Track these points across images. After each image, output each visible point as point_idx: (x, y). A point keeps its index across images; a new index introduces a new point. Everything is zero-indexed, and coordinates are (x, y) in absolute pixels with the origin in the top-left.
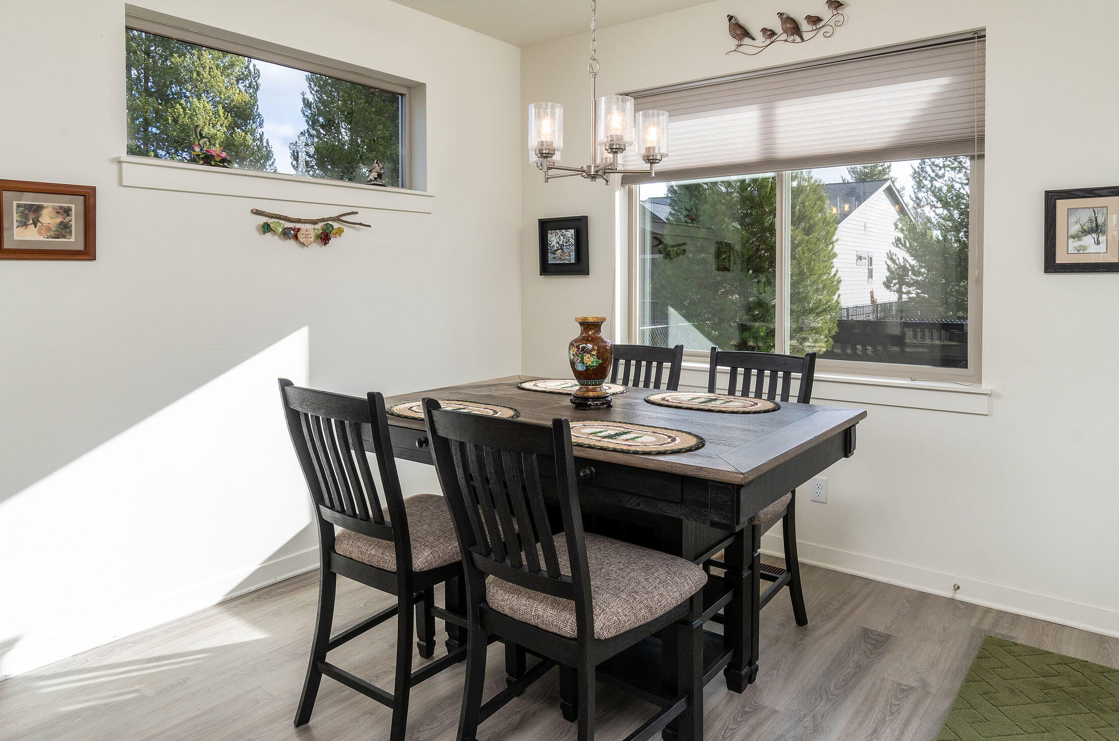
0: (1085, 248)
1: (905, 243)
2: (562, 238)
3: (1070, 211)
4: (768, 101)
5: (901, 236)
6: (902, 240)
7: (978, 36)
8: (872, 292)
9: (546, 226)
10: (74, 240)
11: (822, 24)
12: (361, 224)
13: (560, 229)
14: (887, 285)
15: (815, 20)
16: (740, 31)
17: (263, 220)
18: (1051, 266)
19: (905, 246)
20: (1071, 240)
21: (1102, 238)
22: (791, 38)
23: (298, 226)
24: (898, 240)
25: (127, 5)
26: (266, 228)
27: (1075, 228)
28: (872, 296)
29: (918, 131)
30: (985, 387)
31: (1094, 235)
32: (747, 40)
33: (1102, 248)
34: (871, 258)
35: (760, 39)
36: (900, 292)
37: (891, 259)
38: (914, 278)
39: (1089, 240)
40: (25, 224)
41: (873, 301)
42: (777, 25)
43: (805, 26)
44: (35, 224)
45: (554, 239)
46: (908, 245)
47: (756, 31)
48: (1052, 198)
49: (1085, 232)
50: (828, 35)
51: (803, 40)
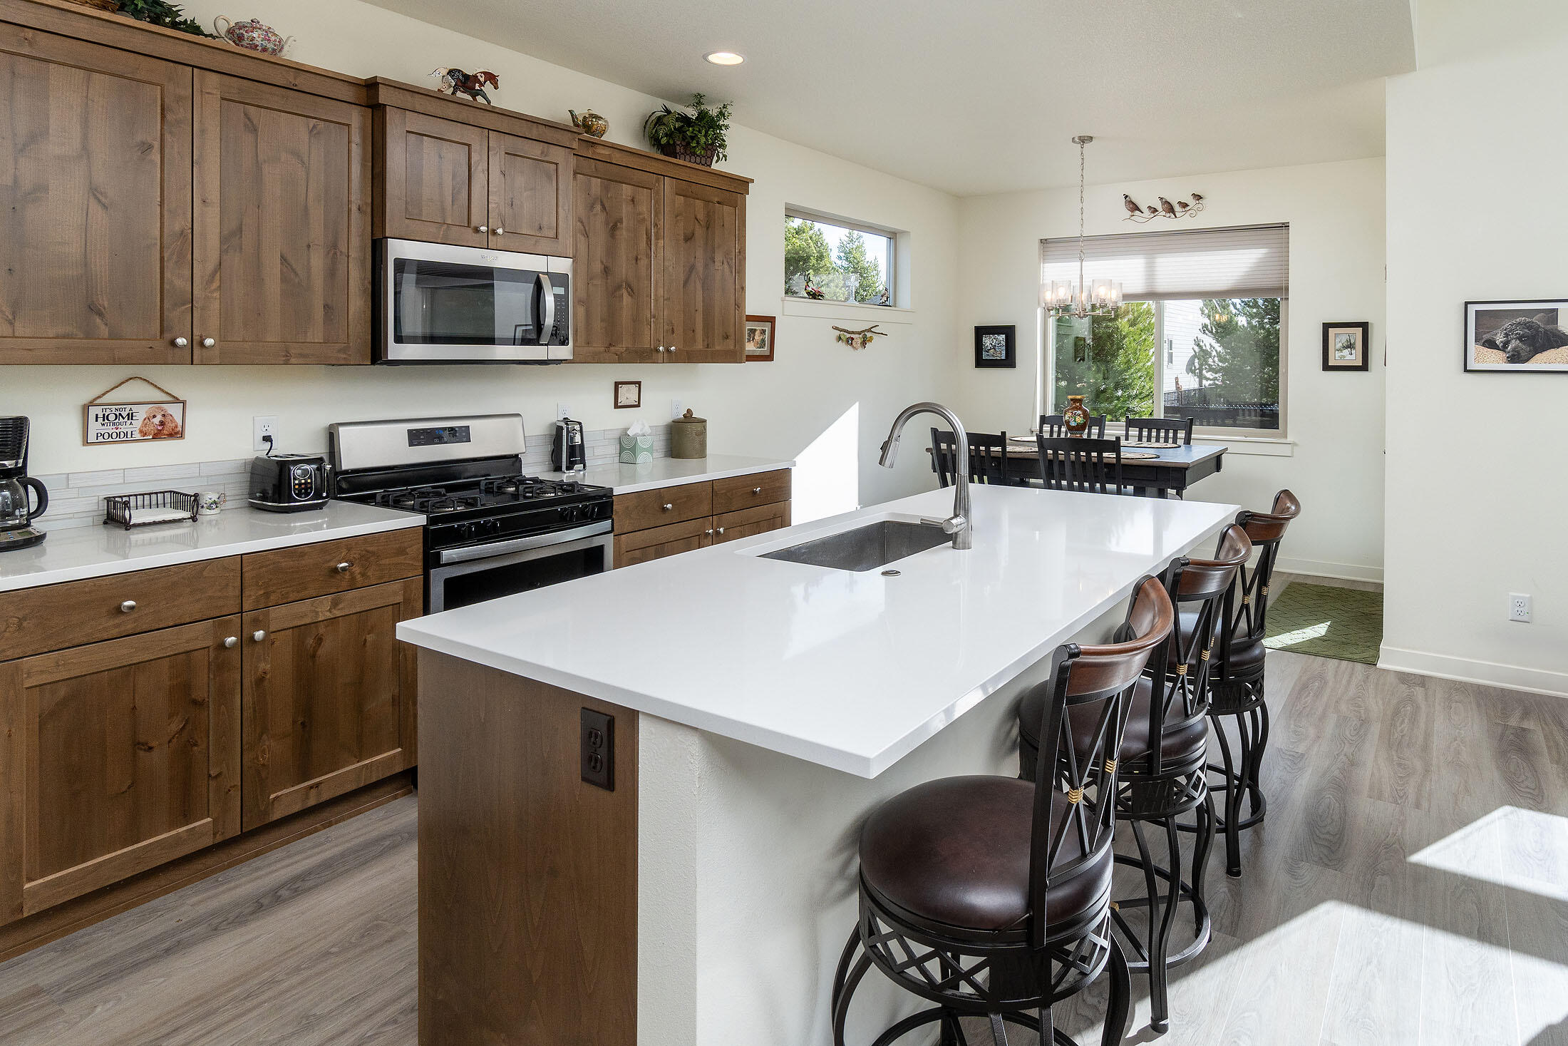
0: (1344, 357)
1: (1212, 329)
2: (995, 340)
3: (1336, 335)
4: (1151, 254)
5: (1207, 322)
6: (1209, 327)
7: (1286, 226)
8: (1177, 378)
9: (980, 332)
10: (766, 350)
11: (1188, 208)
12: (882, 334)
13: (993, 334)
14: (1190, 369)
15: (1185, 205)
16: (1134, 207)
17: (838, 333)
18: (1326, 367)
19: (1211, 332)
20: (1337, 352)
21: (1353, 352)
22: (1168, 215)
23: (852, 336)
24: (1205, 326)
25: (786, 203)
26: (840, 338)
27: (1339, 345)
28: (1177, 383)
29: (1248, 281)
30: (1289, 439)
31: (1349, 349)
32: (1137, 213)
33: (1353, 357)
34: (1171, 341)
35: (1147, 213)
36: (1201, 377)
37: (1198, 345)
38: (1220, 364)
39: (1346, 352)
40: (749, 341)
41: (1178, 388)
42: (1159, 206)
43: (1177, 208)
44: (753, 340)
45: (987, 341)
46: (1214, 330)
47: (1144, 207)
48: (1327, 327)
49: (1345, 348)
50: (1192, 215)
51: (1176, 217)
